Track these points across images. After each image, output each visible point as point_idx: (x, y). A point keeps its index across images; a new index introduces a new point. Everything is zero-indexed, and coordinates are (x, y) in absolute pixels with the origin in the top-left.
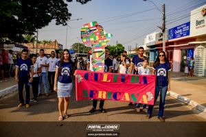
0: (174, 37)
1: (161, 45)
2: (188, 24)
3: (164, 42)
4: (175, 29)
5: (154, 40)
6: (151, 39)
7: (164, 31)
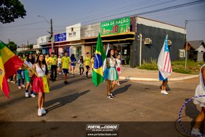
0: (58, 40)
1: (50, 45)
2: (65, 34)
3: (52, 43)
4: (59, 35)
5: (45, 41)
6: (43, 40)
7: (52, 36)
